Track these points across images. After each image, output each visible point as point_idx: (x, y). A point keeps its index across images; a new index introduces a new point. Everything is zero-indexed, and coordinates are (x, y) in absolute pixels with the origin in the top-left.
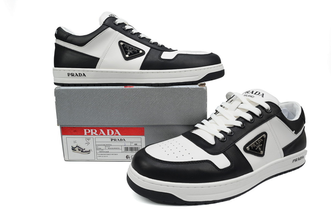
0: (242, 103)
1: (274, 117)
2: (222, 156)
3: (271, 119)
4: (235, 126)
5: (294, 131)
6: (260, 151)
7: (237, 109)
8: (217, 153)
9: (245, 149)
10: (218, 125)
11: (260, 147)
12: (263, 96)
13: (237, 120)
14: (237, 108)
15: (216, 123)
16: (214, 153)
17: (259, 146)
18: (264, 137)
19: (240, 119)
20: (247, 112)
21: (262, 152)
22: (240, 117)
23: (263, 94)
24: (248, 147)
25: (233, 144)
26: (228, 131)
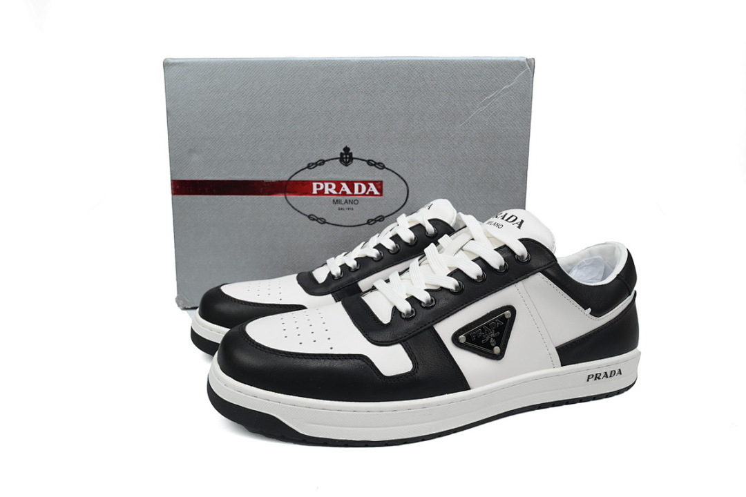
0: (473, 239)
1: (534, 274)
2: (398, 349)
3: (528, 277)
4: (442, 288)
5: (589, 310)
6: (494, 347)
7: (461, 251)
8: (387, 342)
9: (455, 339)
10: (413, 284)
11: (493, 337)
12: (519, 227)
13: (450, 275)
14: (461, 249)
15: (410, 280)
16: (382, 342)
17: (493, 335)
18: (507, 317)
19: (457, 273)
20: (474, 261)
21: (497, 350)
22: (458, 270)
23: (522, 221)
24: (462, 336)
25: (429, 325)
26: (424, 297)
